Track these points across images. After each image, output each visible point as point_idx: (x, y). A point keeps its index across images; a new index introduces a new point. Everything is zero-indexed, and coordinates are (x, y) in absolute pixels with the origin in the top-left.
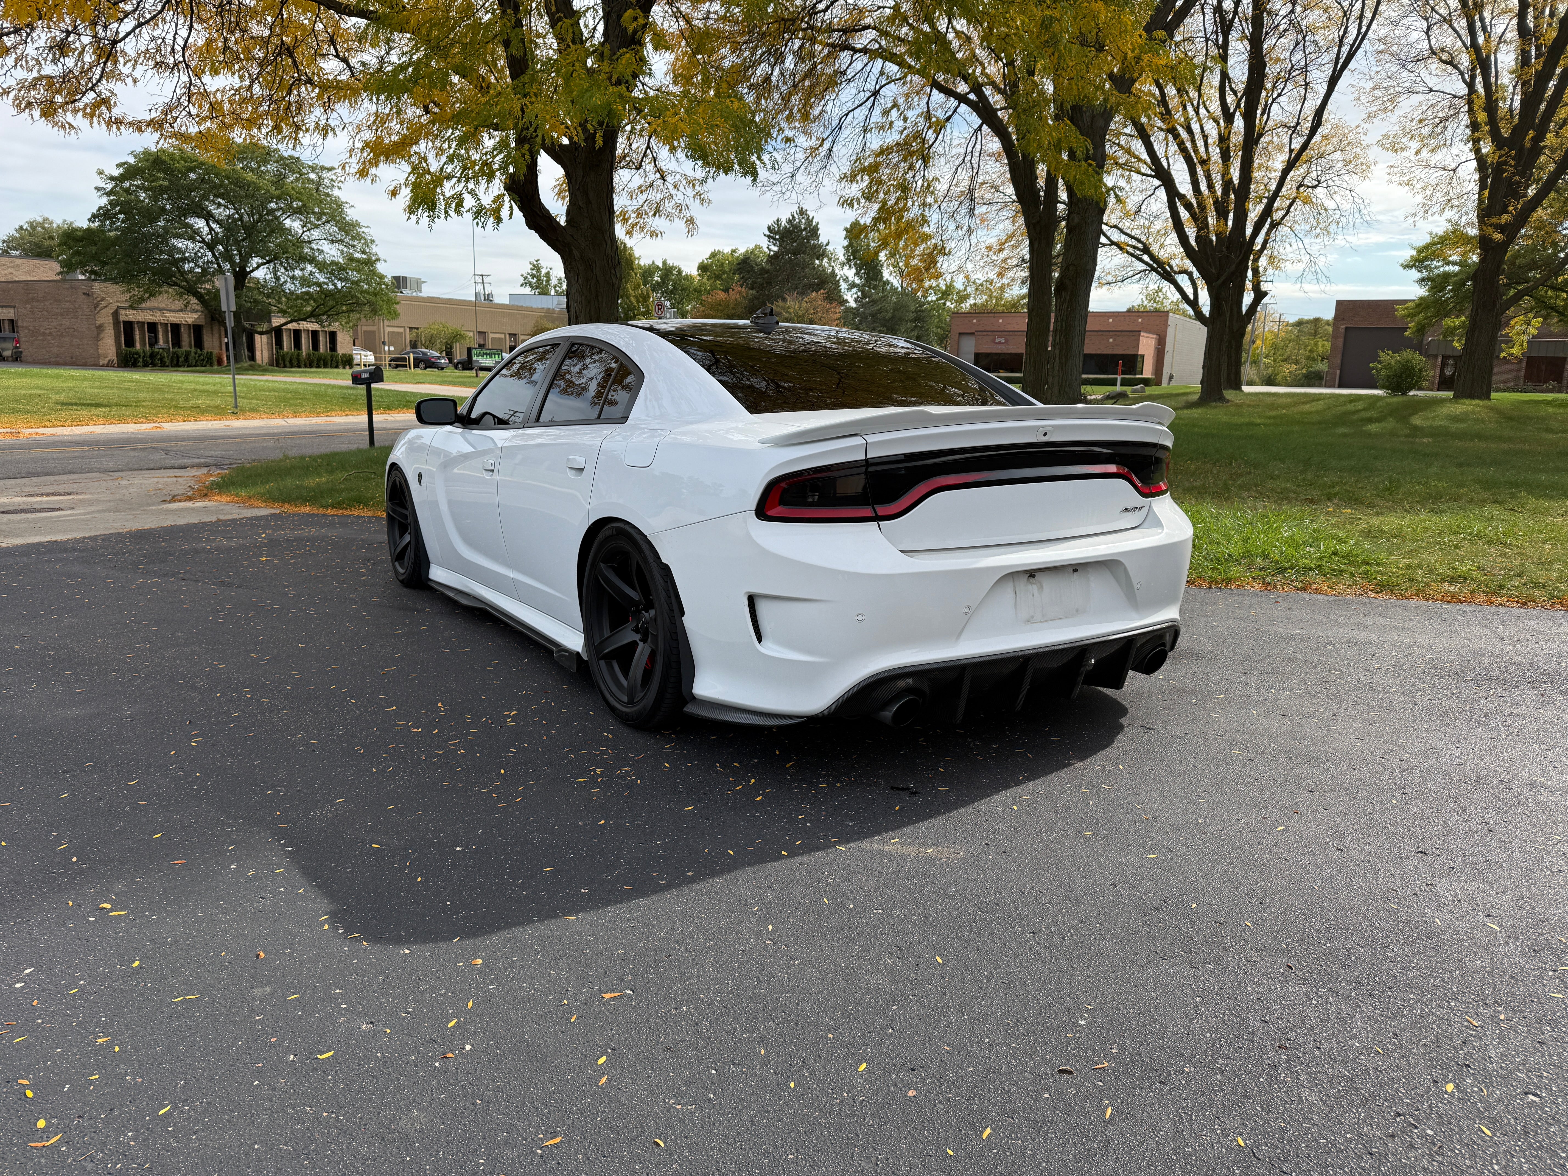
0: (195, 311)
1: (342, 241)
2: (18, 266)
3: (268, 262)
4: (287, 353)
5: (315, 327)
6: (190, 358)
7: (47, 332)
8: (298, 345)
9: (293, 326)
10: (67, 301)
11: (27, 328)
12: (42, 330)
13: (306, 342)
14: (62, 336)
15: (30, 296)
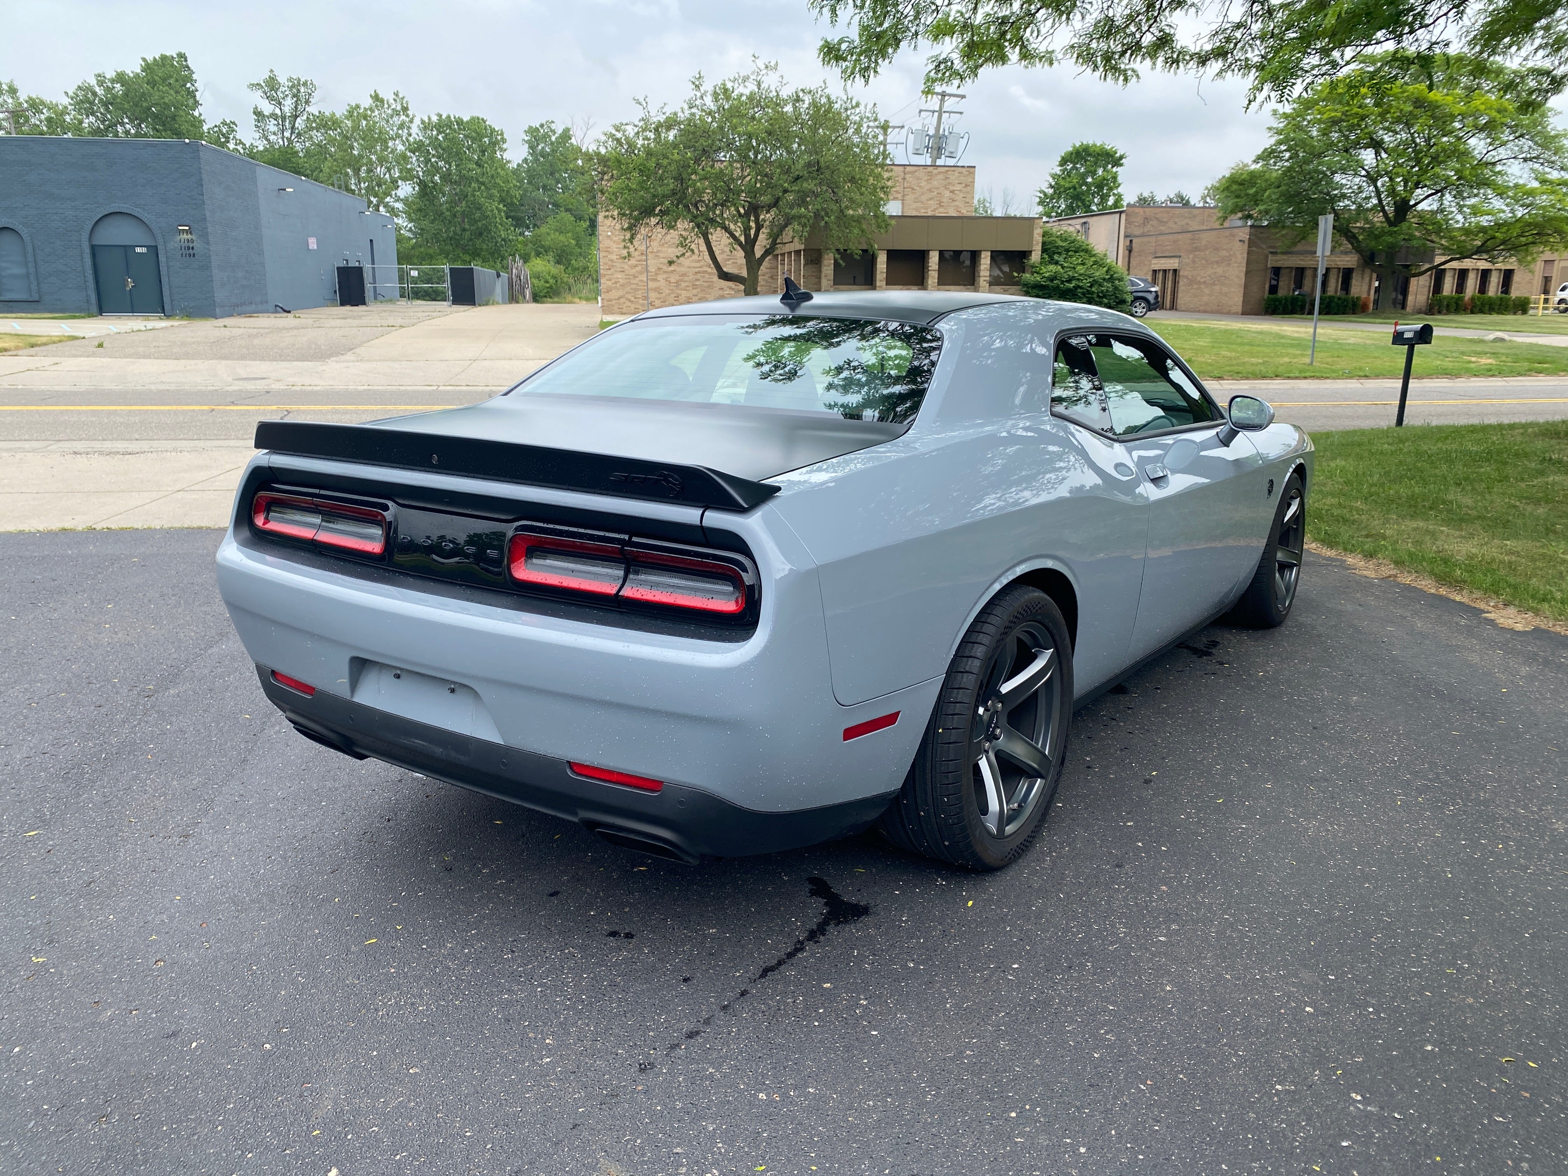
0: (1346, 253)
1: (1537, 157)
2: (1194, 216)
3: (1437, 192)
4: (1445, 298)
5: (1483, 265)
6: (1333, 304)
7: (1202, 280)
8: (1461, 286)
9: (1455, 265)
10: (1224, 250)
11: (1186, 277)
12: (1198, 279)
13: (1472, 284)
14: (1214, 284)
15: (1194, 245)
